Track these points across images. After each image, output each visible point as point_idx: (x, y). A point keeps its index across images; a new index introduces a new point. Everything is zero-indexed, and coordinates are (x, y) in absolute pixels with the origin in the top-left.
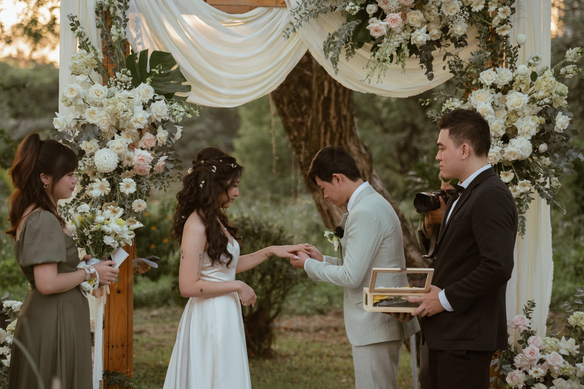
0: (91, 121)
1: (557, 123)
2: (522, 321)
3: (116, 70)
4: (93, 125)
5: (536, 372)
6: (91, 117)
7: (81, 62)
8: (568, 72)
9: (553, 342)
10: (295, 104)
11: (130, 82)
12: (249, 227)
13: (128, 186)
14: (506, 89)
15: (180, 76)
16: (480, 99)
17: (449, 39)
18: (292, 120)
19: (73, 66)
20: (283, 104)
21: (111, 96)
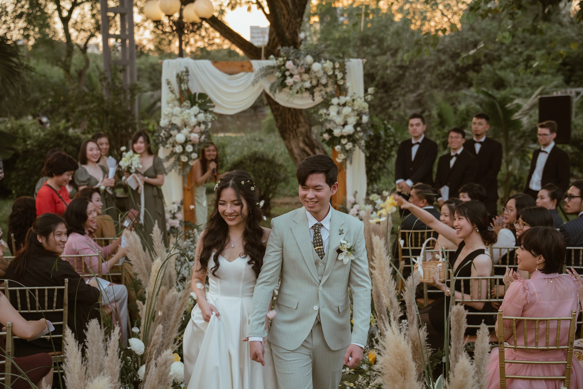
0: (175, 122)
1: (363, 119)
2: (352, 199)
3: (184, 101)
4: (175, 124)
7: (170, 98)
8: (368, 98)
9: (364, 207)
11: (190, 106)
12: (257, 156)
13: (189, 148)
14: (344, 105)
15: (210, 101)
16: (331, 110)
17: (321, 85)
19: (168, 100)
21: (182, 112)
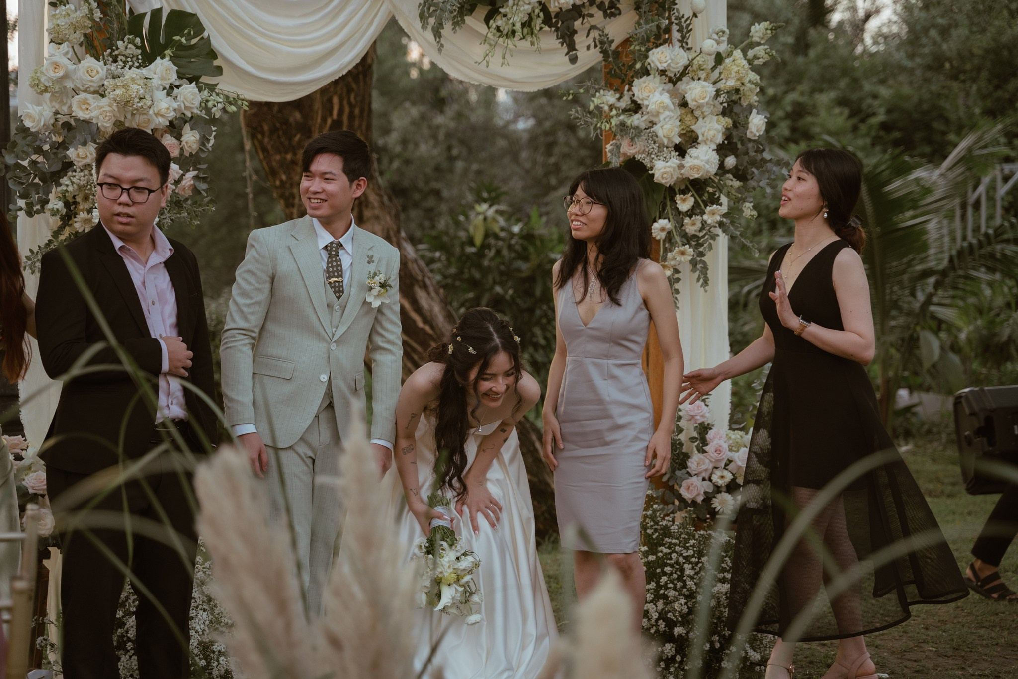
0: (81, 115)
1: (750, 125)
2: (698, 409)
3: (116, 37)
4: (87, 122)
5: (722, 477)
6: (81, 109)
7: (66, 23)
8: (757, 56)
9: (739, 437)
10: (281, 133)
11: (140, 57)
15: (209, 50)
16: (647, 91)
17: (595, 6)
18: (278, 157)
19: (54, 28)
20: (263, 134)
21: (118, 75)
